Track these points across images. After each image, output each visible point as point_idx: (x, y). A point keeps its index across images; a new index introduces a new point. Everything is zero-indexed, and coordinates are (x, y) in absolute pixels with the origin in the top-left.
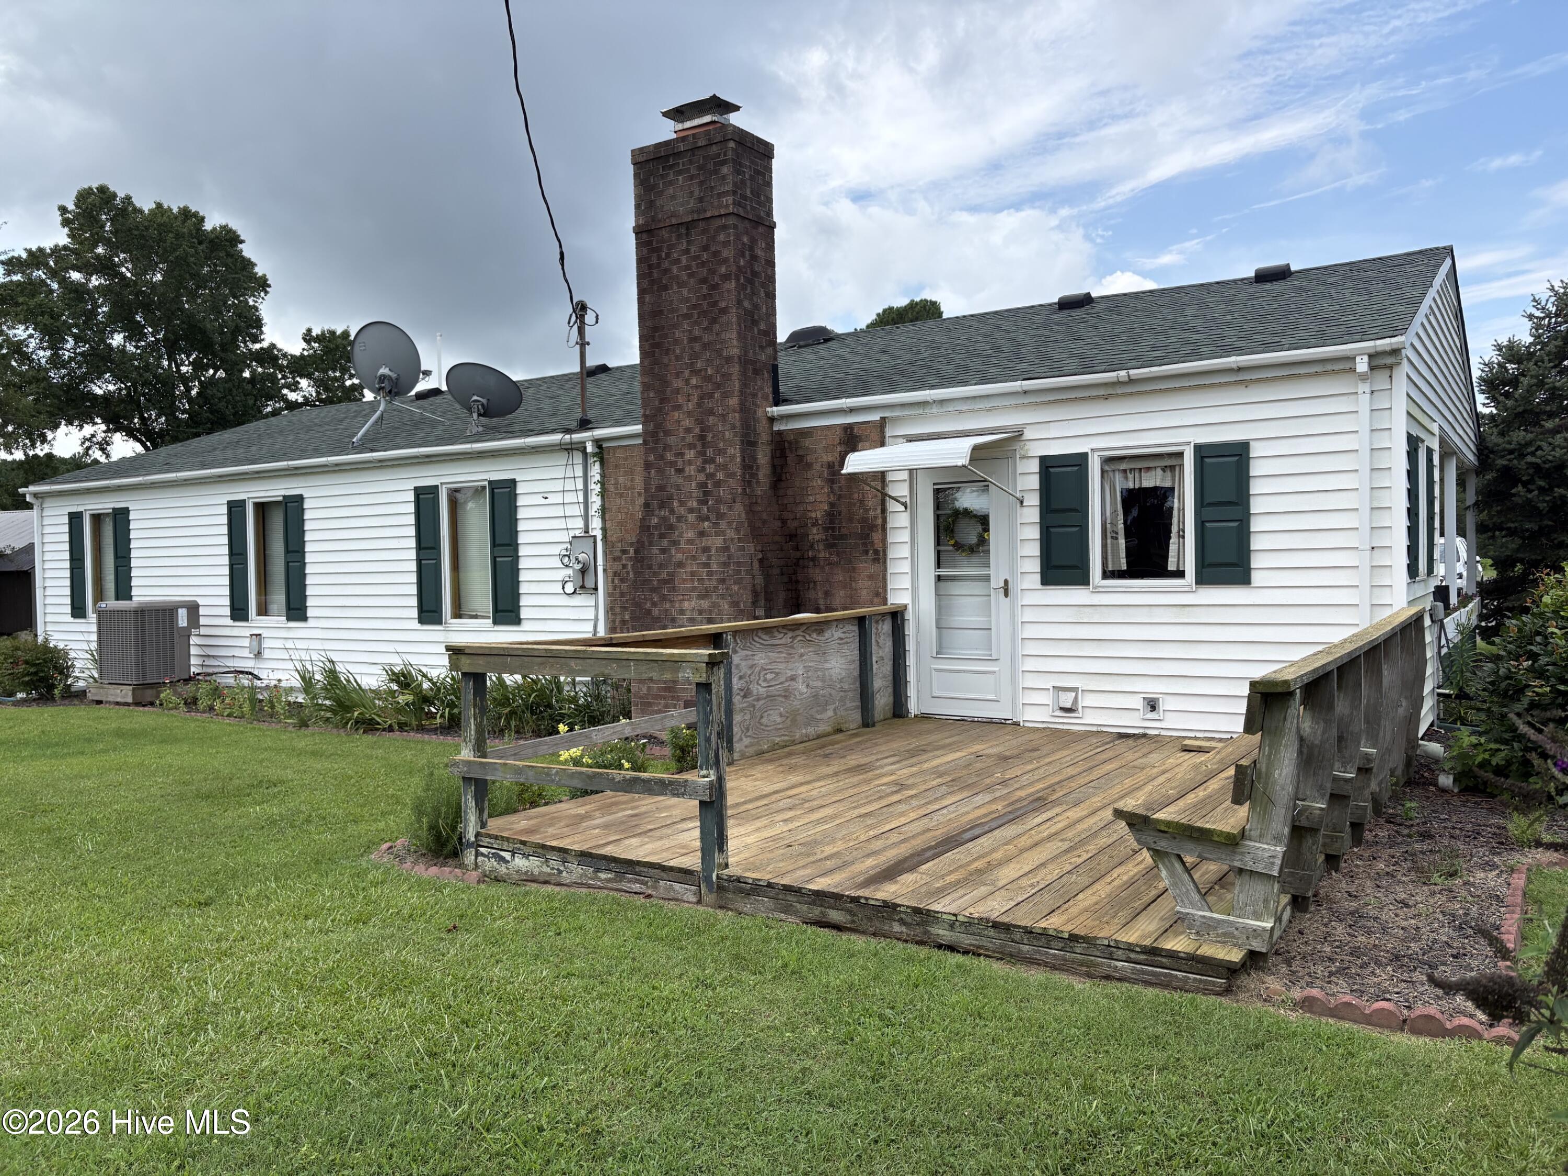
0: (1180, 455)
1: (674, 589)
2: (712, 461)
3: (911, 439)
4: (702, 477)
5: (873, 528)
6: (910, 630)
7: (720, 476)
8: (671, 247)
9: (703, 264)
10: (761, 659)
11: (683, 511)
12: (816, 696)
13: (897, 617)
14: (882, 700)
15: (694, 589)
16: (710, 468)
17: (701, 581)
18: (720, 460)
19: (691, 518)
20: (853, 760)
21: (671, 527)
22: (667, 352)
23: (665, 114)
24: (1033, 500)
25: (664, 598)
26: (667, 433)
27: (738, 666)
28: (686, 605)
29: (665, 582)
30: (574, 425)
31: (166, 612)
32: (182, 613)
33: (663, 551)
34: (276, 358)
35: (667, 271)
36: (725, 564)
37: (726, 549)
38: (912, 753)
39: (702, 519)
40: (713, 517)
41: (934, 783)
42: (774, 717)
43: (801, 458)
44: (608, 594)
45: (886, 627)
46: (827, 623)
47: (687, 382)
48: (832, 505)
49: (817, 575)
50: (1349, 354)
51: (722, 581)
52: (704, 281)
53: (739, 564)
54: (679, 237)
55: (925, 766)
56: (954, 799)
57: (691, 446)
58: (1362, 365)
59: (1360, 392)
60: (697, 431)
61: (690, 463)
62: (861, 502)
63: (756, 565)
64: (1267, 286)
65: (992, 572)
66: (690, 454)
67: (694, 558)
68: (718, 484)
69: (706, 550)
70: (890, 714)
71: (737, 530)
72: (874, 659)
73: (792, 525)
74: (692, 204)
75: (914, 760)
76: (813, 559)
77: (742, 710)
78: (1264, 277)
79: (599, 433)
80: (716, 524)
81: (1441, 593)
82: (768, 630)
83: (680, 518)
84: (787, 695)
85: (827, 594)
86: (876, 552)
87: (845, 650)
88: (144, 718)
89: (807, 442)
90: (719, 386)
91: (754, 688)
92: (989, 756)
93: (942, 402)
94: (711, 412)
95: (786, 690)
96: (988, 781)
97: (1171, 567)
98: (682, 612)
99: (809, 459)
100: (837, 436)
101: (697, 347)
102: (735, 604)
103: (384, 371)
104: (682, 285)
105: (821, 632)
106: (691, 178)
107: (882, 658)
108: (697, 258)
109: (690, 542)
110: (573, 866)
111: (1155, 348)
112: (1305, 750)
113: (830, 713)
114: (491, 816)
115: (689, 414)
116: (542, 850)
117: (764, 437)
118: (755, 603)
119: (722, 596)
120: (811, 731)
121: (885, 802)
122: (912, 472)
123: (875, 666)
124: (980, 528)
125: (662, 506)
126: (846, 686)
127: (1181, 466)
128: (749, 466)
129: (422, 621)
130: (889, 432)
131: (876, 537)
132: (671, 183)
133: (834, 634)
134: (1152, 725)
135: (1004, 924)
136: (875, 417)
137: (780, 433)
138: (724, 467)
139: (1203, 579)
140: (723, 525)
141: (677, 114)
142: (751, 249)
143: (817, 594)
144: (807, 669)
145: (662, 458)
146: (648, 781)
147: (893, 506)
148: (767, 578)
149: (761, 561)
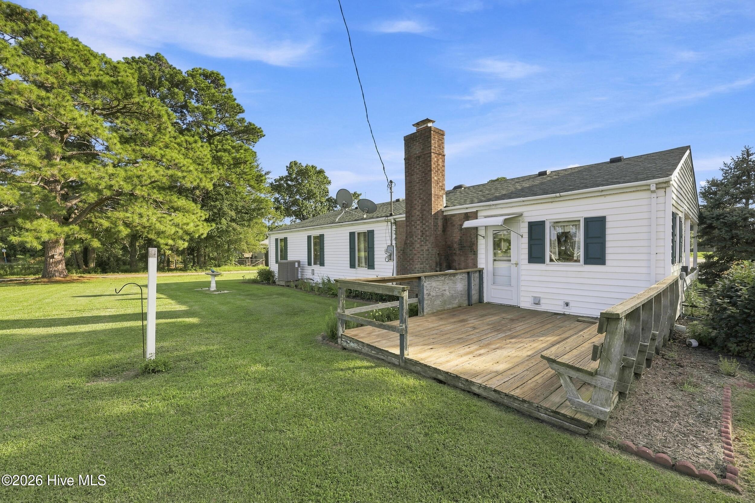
0: (579, 221)
1: (413, 262)
2: (425, 224)
3: (486, 217)
4: (422, 229)
5: (473, 244)
6: (485, 276)
7: (427, 229)
8: (414, 163)
9: (423, 168)
10: (434, 284)
11: (416, 239)
12: (452, 296)
13: (481, 272)
14: (475, 297)
15: (419, 262)
16: (424, 226)
17: (421, 259)
18: (427, 224)
19: (419, 241)
20: (462, 317)
21: (413, 243)
22: (413, 193)
23: (413, 125)
24: (526, 236)
25: (411, 264)
26: (412, 216)
27: (426, 287)
28: (417, 266)
29: (411, 259)
30: (389, 215)
31: (293, 263)
32: (297, 264)
33: (410, 250)
34: (332, 200)
35: (413, 170)
36: (428, 255)
37: (428, 250)
38: (482, 316)
39: (421, 241)
40: (425, 240)
41: (486, 328)
42: (438, 302)
43: (452, 223)
44: (397, 262)
45: (477, 275)
46: (457, 274)
47: (418, 201)
48: (461, 237)
49: (456, 258)
50: (648, 184)
51: (427, 259)
52: (423, 172)
53: (432, 255)
54: (417, 160)
55: (485, 321)
56: (492, 335)
57: (419, 220)
58: (653, 188)
59: (652, 197)
60: (421, 216)
61: (418, 225)
62: (470, 236)
63: (437, 255)
64: (614, 164)
65: (512, 258)
66: (418, 222)
67: (419, 252)
68: (426, 231)
69: (422, 250)
70: (477, 302)
71: (432, 245)
72: (472, 285)
73: (449, 243)
74: (420, 150)
75: (482, 318)
76: (455, 254)
77: (427, 300)
78: (613, 161)
79: (395, 217)
80: (425, 243)
81: (684, 269)
82: (436, 276)
83: (415, 241)
84: (443, 295)
85: (459, 264)
86: (474, 252)
87: (463, 282)
88: (286, 290)
89: (453, 218)
90: (427, 202)
91: (431, 293)
92: (507, 319)
93: (496, 205)
94: (424, 210)
95: (442, 294)
96: (505, 328)
97: (575, 258)
98: (415, 268)
99: (454, 223)
100: (463, 216)
101: (421, 191)
102: (430, 267)
103: (344, 202)
104: (417, 174)
105: (454, 276)
106: (420, 143)
107: (475, 285)
108: (421, 166)
109: (418, 248)
110: (365, 348)
111: (570, 186)
112: (626, 336)
113: (457, 301)
114: (346, 329)
115: (419, 211)
116: (357, 342)
117: (441, 217)
118: (436, 267)
119: (427, 264)
120: (451, 306)
121: (468, 334)
122: (486, 227)
123: (473, 287)
124: (508, 244)
125: (411, 237)
126: (463, 293)
127: (579, 225)
128: (436, 225)
129: (351, 268)
130: (479, 214)
131: (474, 247)
132: (415, 145)
133: (459, 277)
134: (567, 311)
135: (498, 391)
136: (474, 210)
137: (446, 216)
138: (428, 226)
139: (586, 262)
140: (427, 243)
141: (417, 124)
142: (437, 162)
143: (455, 264)
144: (449, 287)
145: (411, 223)
146: (384, 326)
147: (479, 237)
148: (440, 259)
149: (438, 254)
